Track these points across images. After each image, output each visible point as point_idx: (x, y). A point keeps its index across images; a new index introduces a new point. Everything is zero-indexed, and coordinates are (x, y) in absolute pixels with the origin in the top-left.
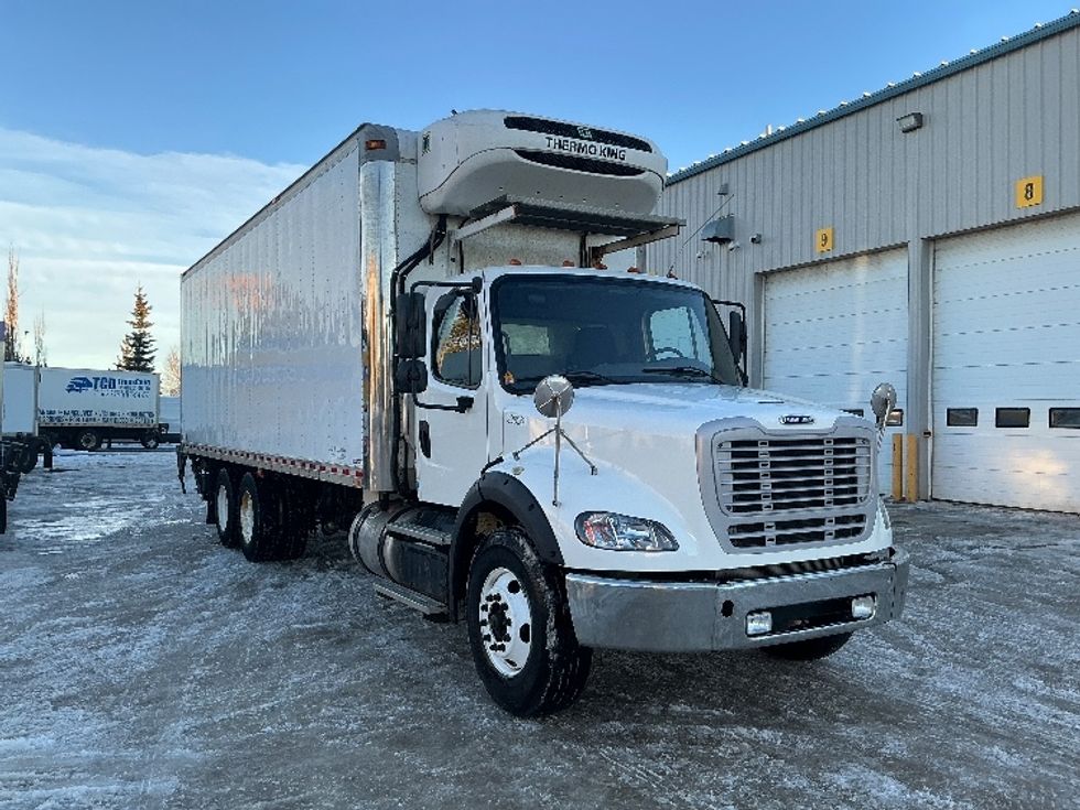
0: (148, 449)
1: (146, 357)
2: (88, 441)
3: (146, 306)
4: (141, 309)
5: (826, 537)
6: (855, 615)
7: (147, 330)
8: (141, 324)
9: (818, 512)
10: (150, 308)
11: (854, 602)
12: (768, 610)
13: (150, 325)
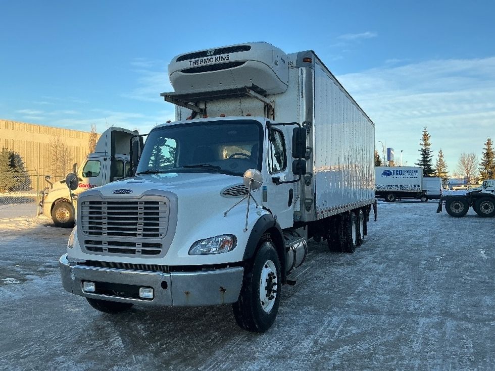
0: (422, 202)
1: (428, 159)
2: (391, 198)
3: (429, 135)
4: (426, 137)
5: (136, 253)
6: (141, 296)
7: (429, 147)
8: (426, 145)
9: (131, 239)
10: (430, 137)
11: (141, 289)
12: (94, 282)
13: (429, 144)
